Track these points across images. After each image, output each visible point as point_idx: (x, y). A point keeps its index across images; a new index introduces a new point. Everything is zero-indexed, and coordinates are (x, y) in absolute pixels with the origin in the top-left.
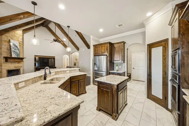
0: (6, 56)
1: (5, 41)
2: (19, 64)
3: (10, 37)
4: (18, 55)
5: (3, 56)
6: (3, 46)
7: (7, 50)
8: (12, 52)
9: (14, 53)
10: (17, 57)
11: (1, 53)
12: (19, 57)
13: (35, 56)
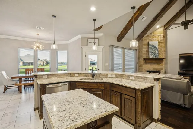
0: (145, 58)
1: (145, 45)
2: (159, 65)
3: (149, 39)
4: (156, 55)
5: (143, 58)
6: (143, 49)
7: (146, 52)
8: (150, 53)
9: (152, 54)
10: (155, 58)
11: (142, 55)
12: (157, 57)
13: (180, 54)
